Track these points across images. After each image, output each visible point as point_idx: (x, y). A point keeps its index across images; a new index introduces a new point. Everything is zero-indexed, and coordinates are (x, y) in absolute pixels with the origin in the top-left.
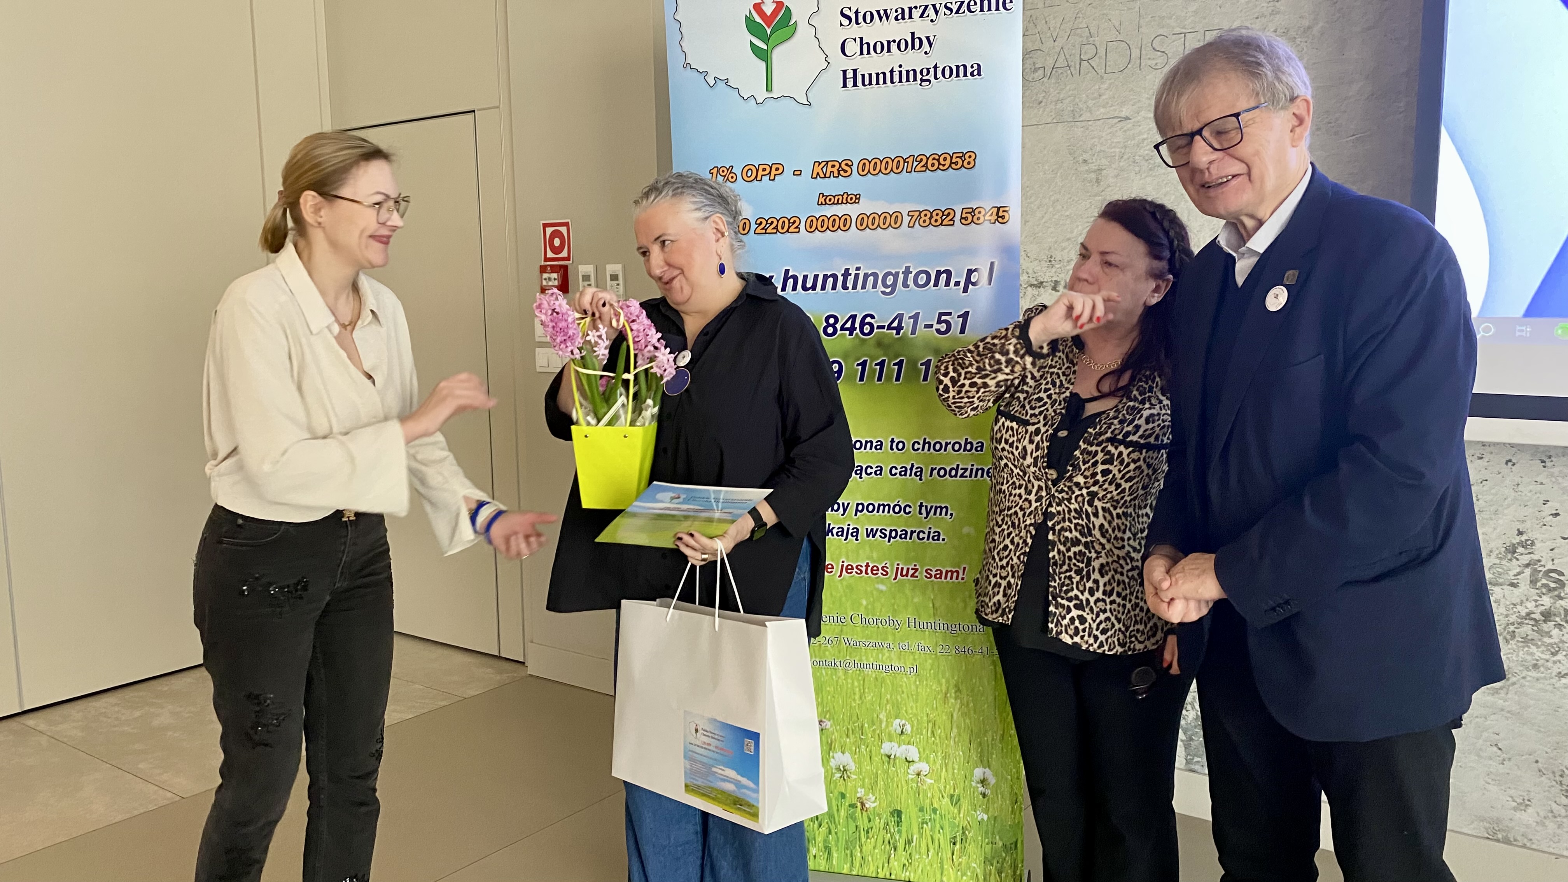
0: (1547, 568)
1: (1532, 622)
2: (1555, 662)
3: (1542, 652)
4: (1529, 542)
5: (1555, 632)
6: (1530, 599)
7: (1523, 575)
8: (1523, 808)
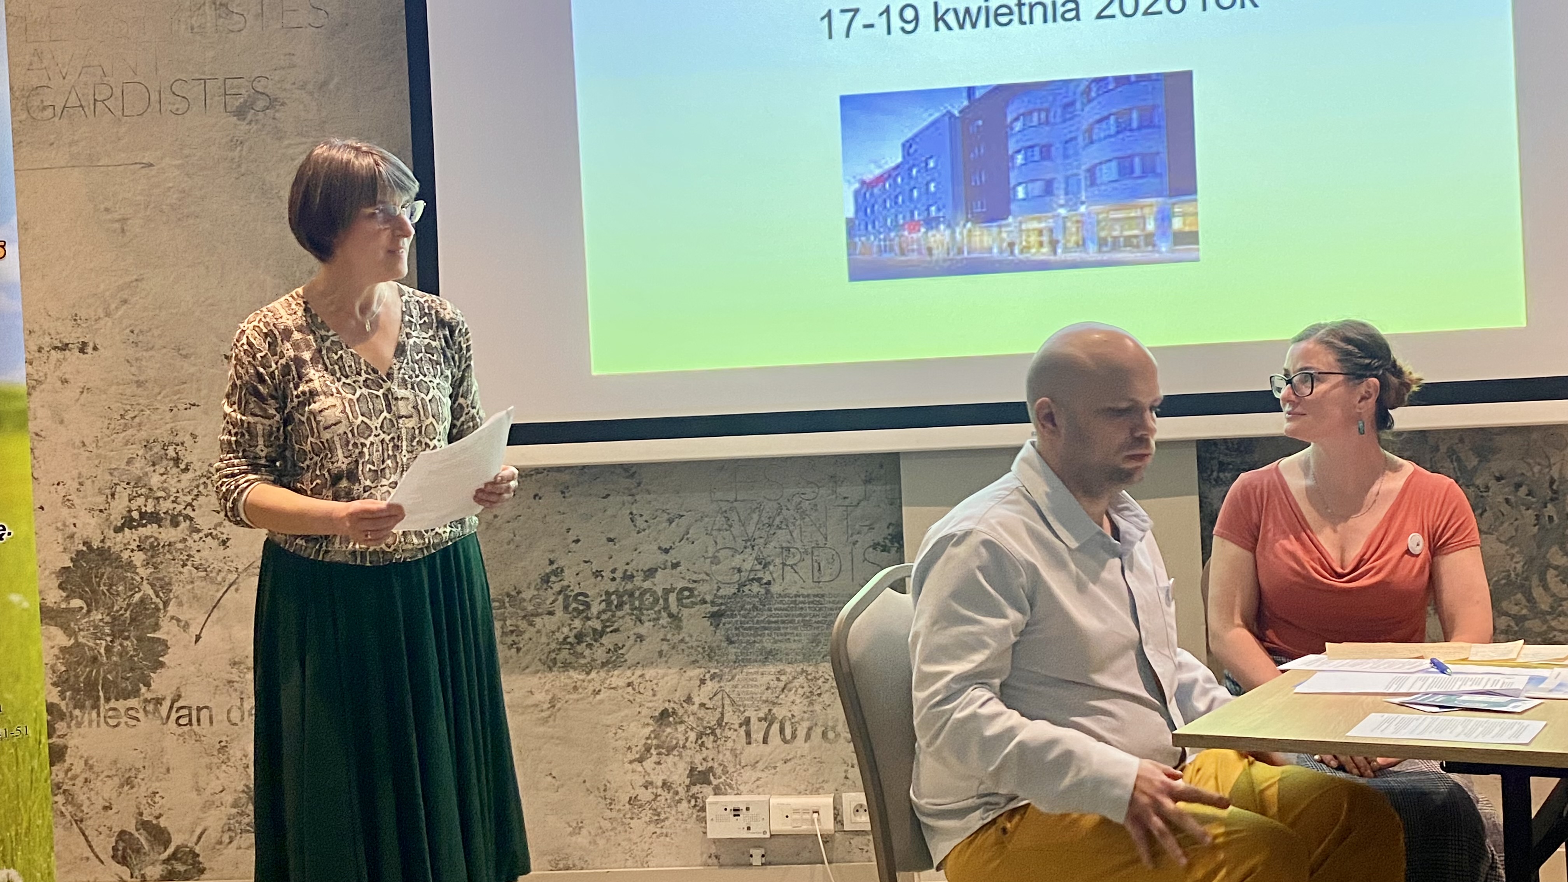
0: (576, 592)
1: (568, 646)
2: (589, 681)
3: (579, 674)
4: (559, 570)
5: (587, 652)
6: (566, 624)
7: (558, 602)
8: (577, 831)
